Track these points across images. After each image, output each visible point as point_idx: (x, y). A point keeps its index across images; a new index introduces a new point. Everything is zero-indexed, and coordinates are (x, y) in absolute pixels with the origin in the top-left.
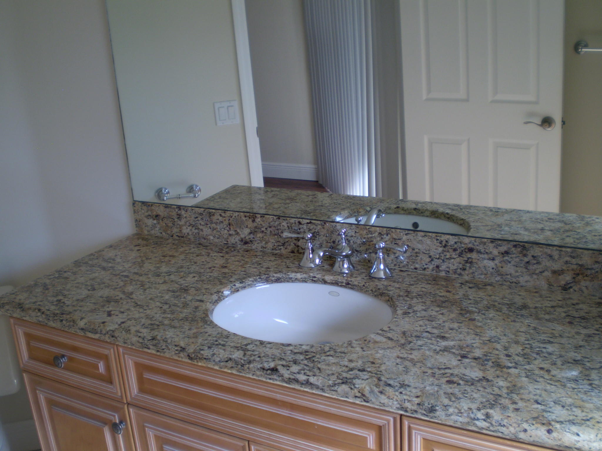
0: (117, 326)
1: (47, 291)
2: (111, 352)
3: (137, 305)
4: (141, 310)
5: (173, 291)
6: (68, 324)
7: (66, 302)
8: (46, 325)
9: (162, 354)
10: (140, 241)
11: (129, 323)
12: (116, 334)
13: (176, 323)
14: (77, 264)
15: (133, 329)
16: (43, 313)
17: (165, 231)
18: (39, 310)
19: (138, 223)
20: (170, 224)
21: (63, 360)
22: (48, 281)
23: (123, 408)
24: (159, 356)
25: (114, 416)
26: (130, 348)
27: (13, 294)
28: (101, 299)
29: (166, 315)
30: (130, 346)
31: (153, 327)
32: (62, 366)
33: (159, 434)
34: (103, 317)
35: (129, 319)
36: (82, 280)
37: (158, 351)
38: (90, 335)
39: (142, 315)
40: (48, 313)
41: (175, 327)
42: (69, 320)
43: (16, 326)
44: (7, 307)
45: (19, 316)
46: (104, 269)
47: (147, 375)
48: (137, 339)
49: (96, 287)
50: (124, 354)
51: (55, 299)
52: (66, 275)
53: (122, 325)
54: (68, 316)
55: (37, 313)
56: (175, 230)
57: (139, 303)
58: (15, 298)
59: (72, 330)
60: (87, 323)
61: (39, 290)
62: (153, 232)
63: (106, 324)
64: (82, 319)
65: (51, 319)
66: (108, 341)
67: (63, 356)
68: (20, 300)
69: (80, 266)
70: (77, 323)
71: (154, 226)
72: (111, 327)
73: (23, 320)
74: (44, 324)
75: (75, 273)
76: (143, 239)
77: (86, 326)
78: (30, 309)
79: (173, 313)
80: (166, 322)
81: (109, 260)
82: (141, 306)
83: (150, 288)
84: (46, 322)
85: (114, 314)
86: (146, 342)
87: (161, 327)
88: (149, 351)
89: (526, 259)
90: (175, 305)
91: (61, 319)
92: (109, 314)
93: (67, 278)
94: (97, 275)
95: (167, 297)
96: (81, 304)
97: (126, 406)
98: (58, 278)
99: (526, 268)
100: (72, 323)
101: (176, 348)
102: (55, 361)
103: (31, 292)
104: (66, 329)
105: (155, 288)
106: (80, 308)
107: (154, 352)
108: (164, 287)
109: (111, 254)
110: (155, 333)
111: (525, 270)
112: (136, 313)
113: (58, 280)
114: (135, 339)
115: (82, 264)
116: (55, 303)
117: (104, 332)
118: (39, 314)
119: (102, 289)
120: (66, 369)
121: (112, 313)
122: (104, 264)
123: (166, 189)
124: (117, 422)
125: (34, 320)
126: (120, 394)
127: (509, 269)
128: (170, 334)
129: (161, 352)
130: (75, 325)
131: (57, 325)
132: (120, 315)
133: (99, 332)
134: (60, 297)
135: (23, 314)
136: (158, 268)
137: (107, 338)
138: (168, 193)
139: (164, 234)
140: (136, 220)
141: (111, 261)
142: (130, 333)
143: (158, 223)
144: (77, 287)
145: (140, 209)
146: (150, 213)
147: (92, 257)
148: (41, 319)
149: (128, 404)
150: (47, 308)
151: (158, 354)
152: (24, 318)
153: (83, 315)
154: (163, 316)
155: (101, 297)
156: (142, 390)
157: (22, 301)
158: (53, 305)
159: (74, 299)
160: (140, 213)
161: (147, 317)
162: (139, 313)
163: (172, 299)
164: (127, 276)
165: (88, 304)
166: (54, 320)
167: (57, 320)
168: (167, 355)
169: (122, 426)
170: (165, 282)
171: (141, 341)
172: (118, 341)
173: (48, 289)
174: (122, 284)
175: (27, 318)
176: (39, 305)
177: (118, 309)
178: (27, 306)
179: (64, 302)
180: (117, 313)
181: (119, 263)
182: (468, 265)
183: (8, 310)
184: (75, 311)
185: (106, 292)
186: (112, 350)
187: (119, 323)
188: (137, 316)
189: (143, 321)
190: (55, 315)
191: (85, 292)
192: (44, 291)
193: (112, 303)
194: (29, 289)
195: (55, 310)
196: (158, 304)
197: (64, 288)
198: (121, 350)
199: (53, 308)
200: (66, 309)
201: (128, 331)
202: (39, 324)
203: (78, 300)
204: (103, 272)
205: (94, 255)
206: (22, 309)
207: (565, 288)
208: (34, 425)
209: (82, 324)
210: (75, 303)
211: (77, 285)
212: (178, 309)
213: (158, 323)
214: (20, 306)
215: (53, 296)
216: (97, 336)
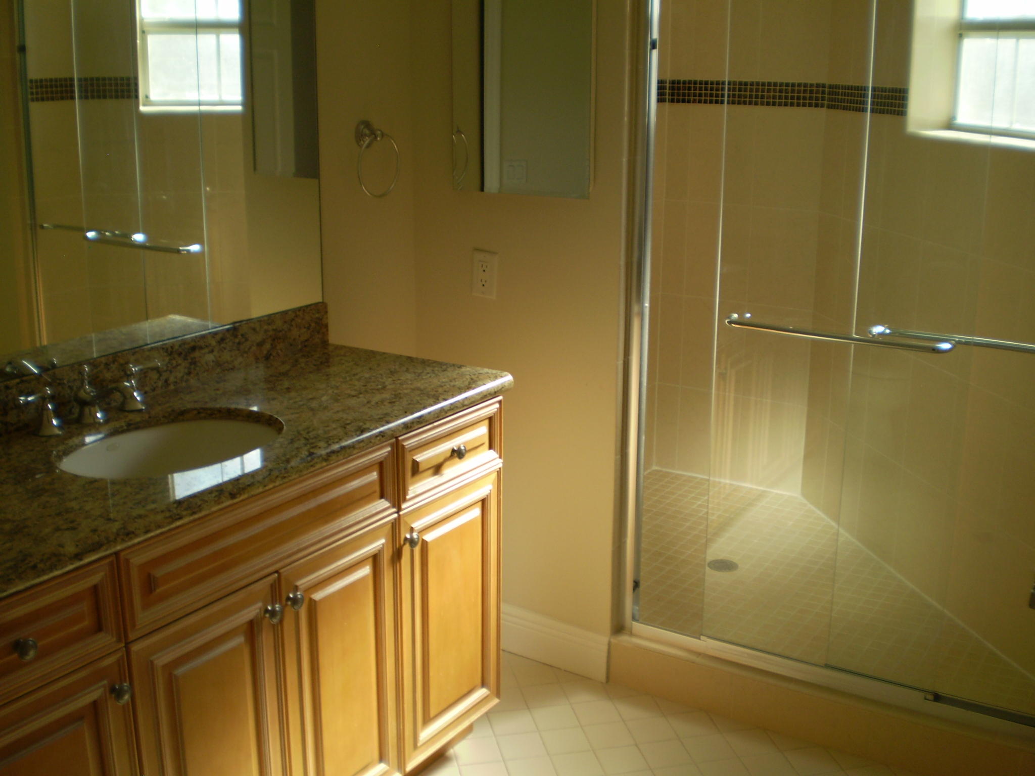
89: (237, 340)
99: (239, 350)
111: (237, 352)
127: (226, 356)
149: (128, 644)
182: (193, 367)
207: (267, 357)
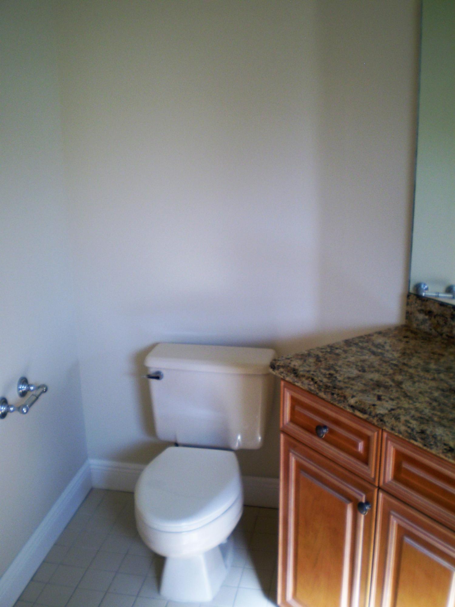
0: (386, 412)
1: (319, 363)
2: (374, 435)
3: (406, 395)
4: (411, 402)
5: (443, 390)
6: (339, 398)
7: (338, 377)
8: (316, 395)
9: (428, 450)
10: (408, 334)
11: (399, 411)
12: (385, 419)
13: (445, 422)
14: (348, 343)
15: (403, 418)
16: (316, 383)
17: (435, 329)
18: (313, 379)
19: (408, 315)
20: (442, 323)
21: (325, 431)
22: (320, 354)
23: (373, 491)
24: (425, 450)
25: (362, 496)
26: (396, 436)
27: (288, 359)
28: (371, 382)
29: (436, 412)
30: (397, 434)
31: (422, 420)
32: (323, 436)
33: (403, 524)
34: (374, 400)
35: (399, 408)
36: (352, 359)
37: (425, 445)
38: (358, 413)
39: (411, 406)
40: (321, 384)
41: (444, 426)
42: (340, 395)
43: (286, 389)
44: (281, 370)
45: (291, 381)
46: (374, 353)
47: (406, 466)
48: (406, 429)
49: (367, 369)
50: (387, 439)
51: (328, 372)
52: (337, 351)
53: (393, 412)
54: (340, 392)
55: (310, 381)
56: (446, 329)
57: (409, 394)
58: (290, 363)
59: (341, 405)
60: (358, 402)
61: (312, 360)
62: (422, 327)
63: (376, 407)
64: (353, 397)
65: (323, 389)
66: (376, 423)
67: (325, 427)
68: (295, 365)
69: (350, 346)
70: (348, 399)
71: (424, 321)
72: (381, 411)
73: (295, 385)
74: (315, 393)
75: (345, 352)
76: (412, 332)
77: (357, 404)
78: (303, 376)
79: (442, 411)
80: (436, 419)
81: (379, 346)
82: (410, 398)
83: (419, 381)
84: (318, 392)
85: (384, 399)
86: (415, 433)
87: (431, 423)
88: (416, 443)
90: (444, 404)
91: (333, 392)
92: (379, 398)
93: (338, 355)
94: (367, 357)
95: (436, 394)
96: (353, 382)
97: (376, 490)
98: (330, 353)
100: (342, 399)
101: (445, 447)
102: (317, 430)
103: (305, 361)
104: (336, 403)
105: (425, 383)
106: (351, 386)
107: (420, 445)
108: (433, 384)
109: (380, 340)
110: (424, 427)
112: (405, 404)
113: (330, 355)
114: (403, 428)
115: (352, 344)
116: (327, 376)
117: (373, 414)
118: (312, 383)
119: (372, 372)
120: (326, 440)
121: (383, 397)
122: (374, 349)
123: (425, 285)
124: (364, 501)
125: (306, 387)
126: (373, 476)
128: (439, 431)
129: (428, 447)
130: (346, 401)
131: (328, 397)
132: (390, 402)
133: (369, 413)
134: (332, 372)
135: (296, 380)
136: (428, 363)
137: (375, 421)
138: (427, 289)
139: (433, 330)
140: (407, 313)
141: (381, 347)
142: (400, 422)
143: (430, 319)
144: (348, 366)
145: (414, 303)
146: (423, 308)
147: (362, 339)
148: (312, 388)
149: (379, 488)
150: (320, 378)
151: (425, 448)
152: (297, 384)
153: (355, 394)
154: (432, 412)
155: (372, 380)
156: (396, 477)
157: (296, 367)
158: (326, 377)
159: (346, 376)
160: (413, 306)
161: (417, 409)
162: (409, 404)
163: (442, 398)
164: (396, 365)
165: (359, 384)
166: (325, 392)
167: (328, 392)
168: (434, 451)
169: (367, 508)
170: (434, 379)
171: (409, 431)
172: (386, 426)
173: (320, 361)
174: (391, 371)
175: (299, 384)
176: (313, 375)
177: (388, 395)
178: (301, 373)
179: (336, 377)
180: (387, 399)
181: (388, 351)
183: (282, 373)
184: (347, 387)
185: (376, 376)
186: (376, 433)
187: (389, 408)
188: (406, 406)
189: (413, 412)
190: (327, 387)
191: (355, 372)
192: (317, 363)
193: (382, 389)
194: (303, 357)
195: (328, 382)
196: (427, 399)
197: (336, 363)
198: (385, 435)
199: (325, 380)
200: (338, 384)
201: (397, 418)
202: (309, 392)
203: (349, 378)
204: (373, 357)
205: (364, 338)
206: (296, 375)
208: (278, 485)
209: (352, 401)
210: (346, 380)
211: (348, 363)
212: (448, 409)
213: (427, 418)
214: (295, 372)
215: (325, 369)
216: (365, 416)
